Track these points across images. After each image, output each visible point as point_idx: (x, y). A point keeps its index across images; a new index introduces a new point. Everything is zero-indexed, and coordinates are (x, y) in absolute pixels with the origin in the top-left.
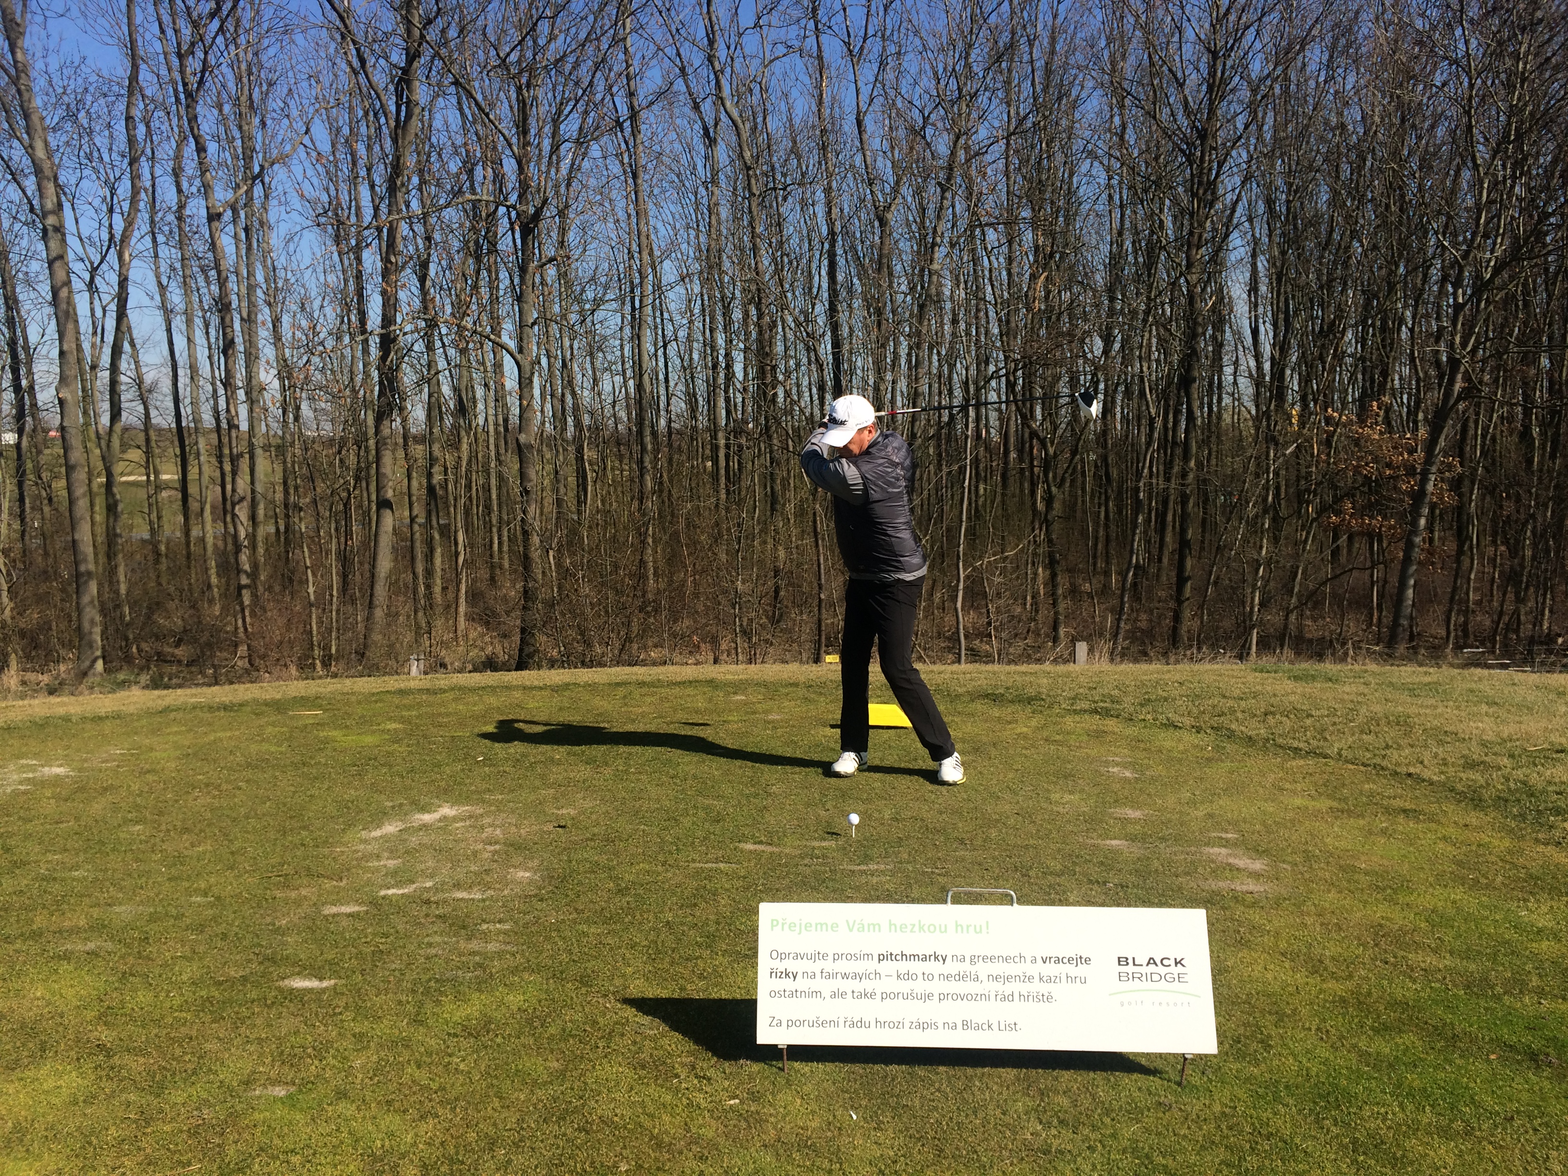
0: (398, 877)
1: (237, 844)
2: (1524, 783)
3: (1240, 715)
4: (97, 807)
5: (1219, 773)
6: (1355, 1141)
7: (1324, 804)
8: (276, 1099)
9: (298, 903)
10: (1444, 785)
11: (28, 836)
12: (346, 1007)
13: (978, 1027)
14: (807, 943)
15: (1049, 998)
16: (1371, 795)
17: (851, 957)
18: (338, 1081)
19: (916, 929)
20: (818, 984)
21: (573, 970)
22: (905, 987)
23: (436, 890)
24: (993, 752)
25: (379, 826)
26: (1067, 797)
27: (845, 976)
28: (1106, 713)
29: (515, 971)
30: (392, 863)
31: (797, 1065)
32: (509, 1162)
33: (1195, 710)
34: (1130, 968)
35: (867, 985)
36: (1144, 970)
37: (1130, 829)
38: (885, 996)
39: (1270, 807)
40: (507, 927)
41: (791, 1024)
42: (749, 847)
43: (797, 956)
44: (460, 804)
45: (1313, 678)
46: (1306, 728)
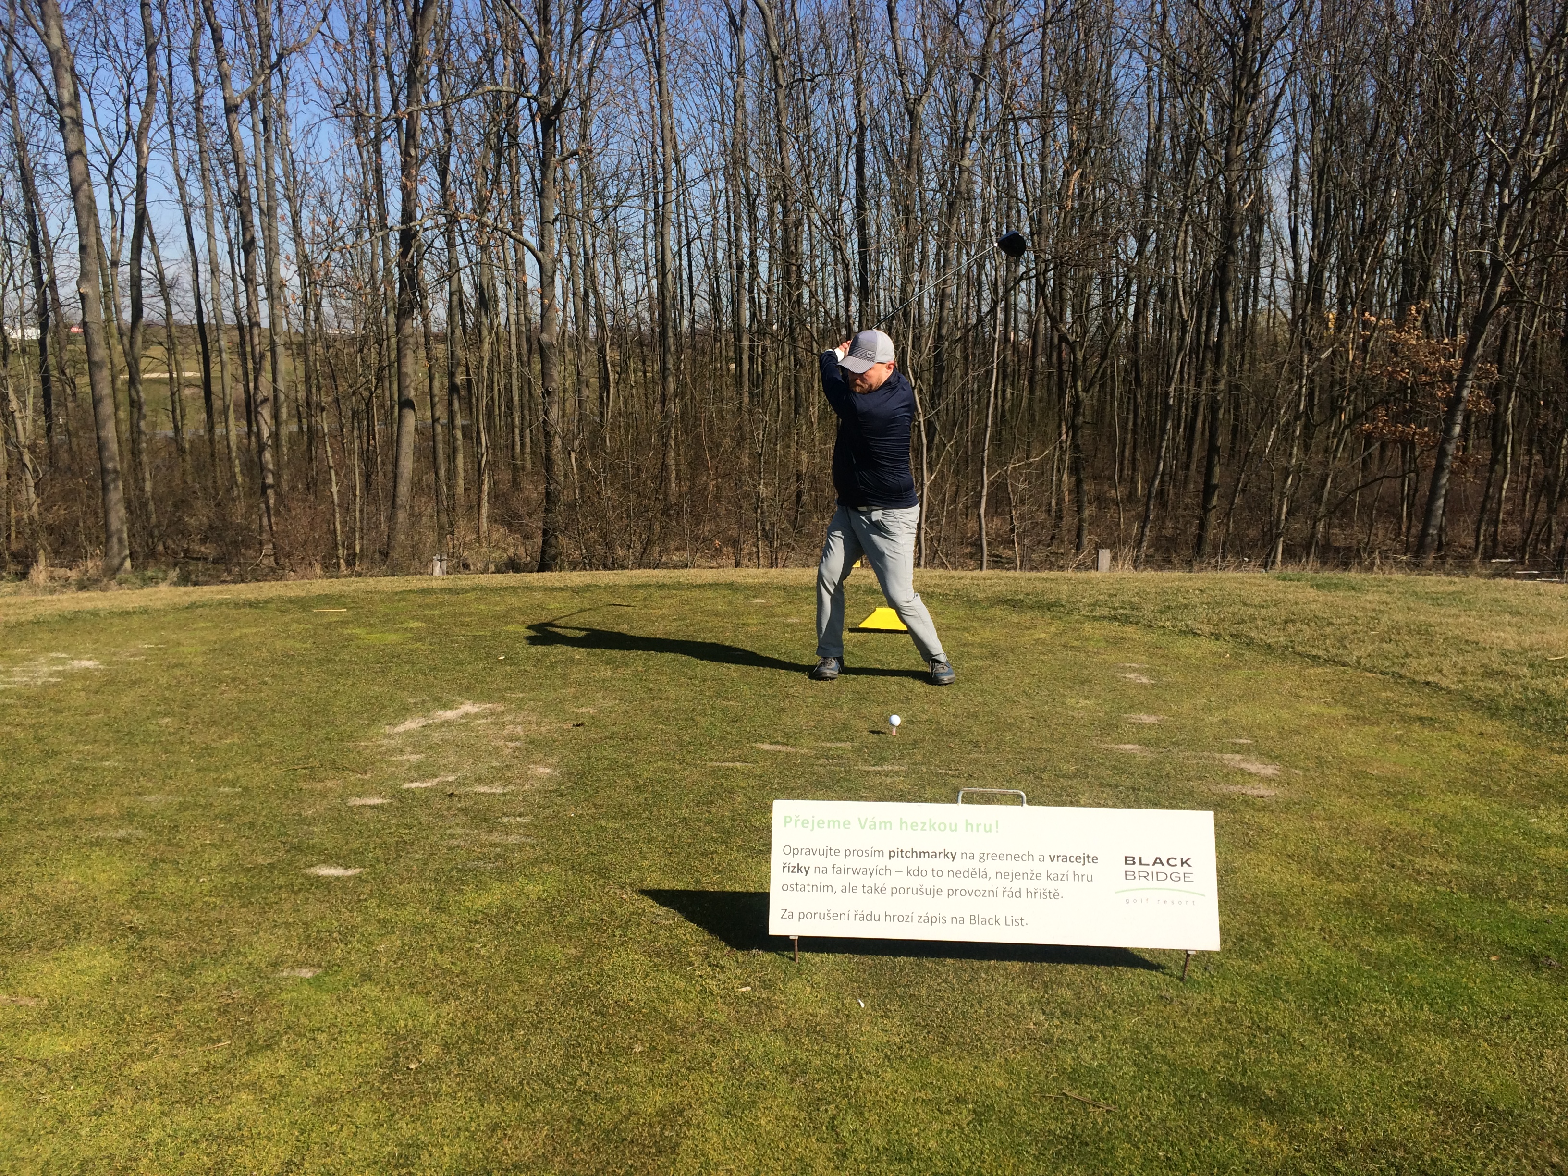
0: (421, 771)
1: (264, 737)
2: (1543, 692)
3: (1260, 623)
4: (127, 700)
5: (1236, 680)
7: (1340, 711)
8: (302, 981)
9: (323, 795)
10: (1461, 693)
11: (59, 727)
12: (371, 895)
13: (986, 922)
14: (819, 839)
15: (1056, 895)
16: (1388, 702)
17: (862, 853)
18: (363, 964)
19: (927, 827)
20: (829, 878)
21: (592, 863)
22: (914, 882)
23: (459, 783)
24: (1011, 657)
25: (402, 722)
26: (1083, 702)
27: (856, 871)
28: (1126, 620)
29: (535, 862)
30: (414, 758)
31: (807, 955)
32: (528, 1042)
33: (1215, 618)
34: (1137, 868)
35: (877, 880)
36: (1150, 869)
37: (1146, 734)
38: (895, 891)
39: (1285, 714)
40: (527, 820)
41: (802, 916)
42: (766, 747)
43: (809, 852)
44: (482, 701)
45: (1336, 586)
46: (1326, 636)
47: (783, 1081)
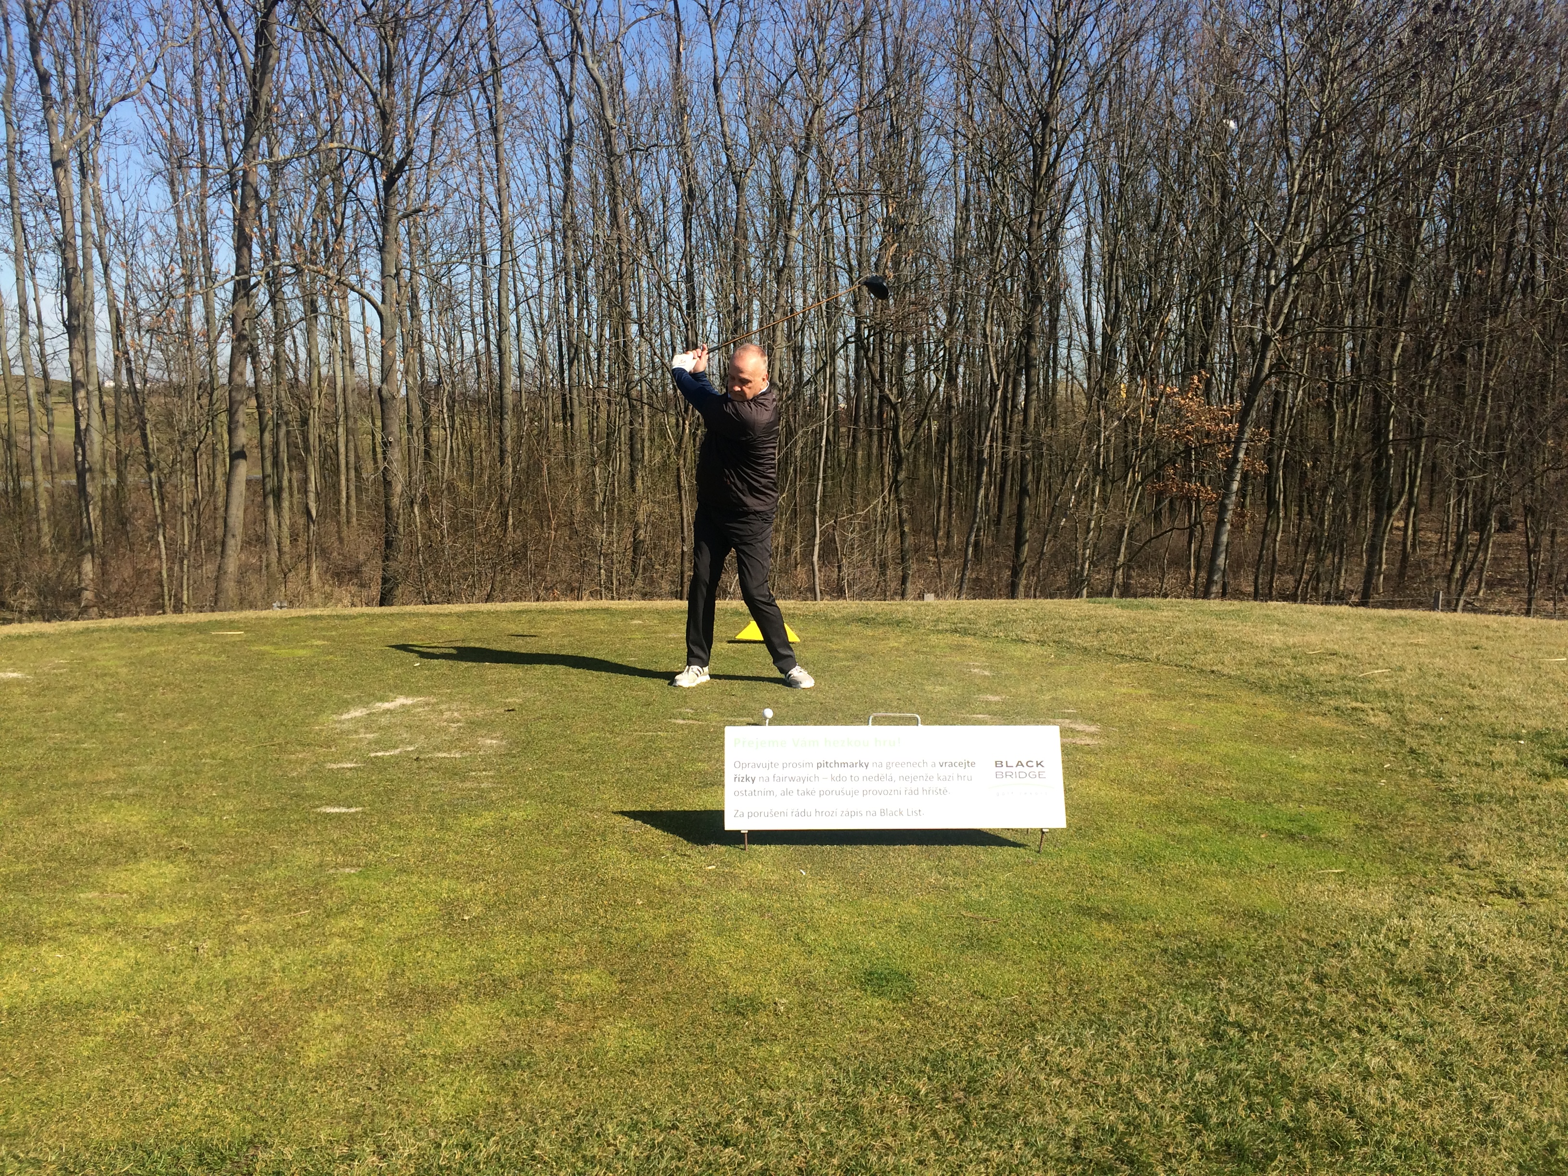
0: (381, 744)
4: (73, 700)
5: (1061, 672)
7: (1144, 692)
8: (350, 875)
9: (300, 762)
10: (1239, 678)
11: (20, 721)
12: (379, 822)
13: (893, 814)
14: (762, 755)
15: (945, 792)
16: (1182, 685)
18: (395, 863)
20: (772, 785)
21: (560, 797)
22: (837, 786)
23: (419, 752)
25: (348, 711)
26: (938, 688)
27: (792, 779)
29: (512, 798)
30: (370, 736)
31: (755, 845)
34: (1004, 769)
35: (808, 786)
37: (992, 707)
40: (491, 773)
41: (750, 815)
42: (681, 722)
44: (414, 696)
45: (1137, 607)
46: (1131, 641)
47: (756, 917)
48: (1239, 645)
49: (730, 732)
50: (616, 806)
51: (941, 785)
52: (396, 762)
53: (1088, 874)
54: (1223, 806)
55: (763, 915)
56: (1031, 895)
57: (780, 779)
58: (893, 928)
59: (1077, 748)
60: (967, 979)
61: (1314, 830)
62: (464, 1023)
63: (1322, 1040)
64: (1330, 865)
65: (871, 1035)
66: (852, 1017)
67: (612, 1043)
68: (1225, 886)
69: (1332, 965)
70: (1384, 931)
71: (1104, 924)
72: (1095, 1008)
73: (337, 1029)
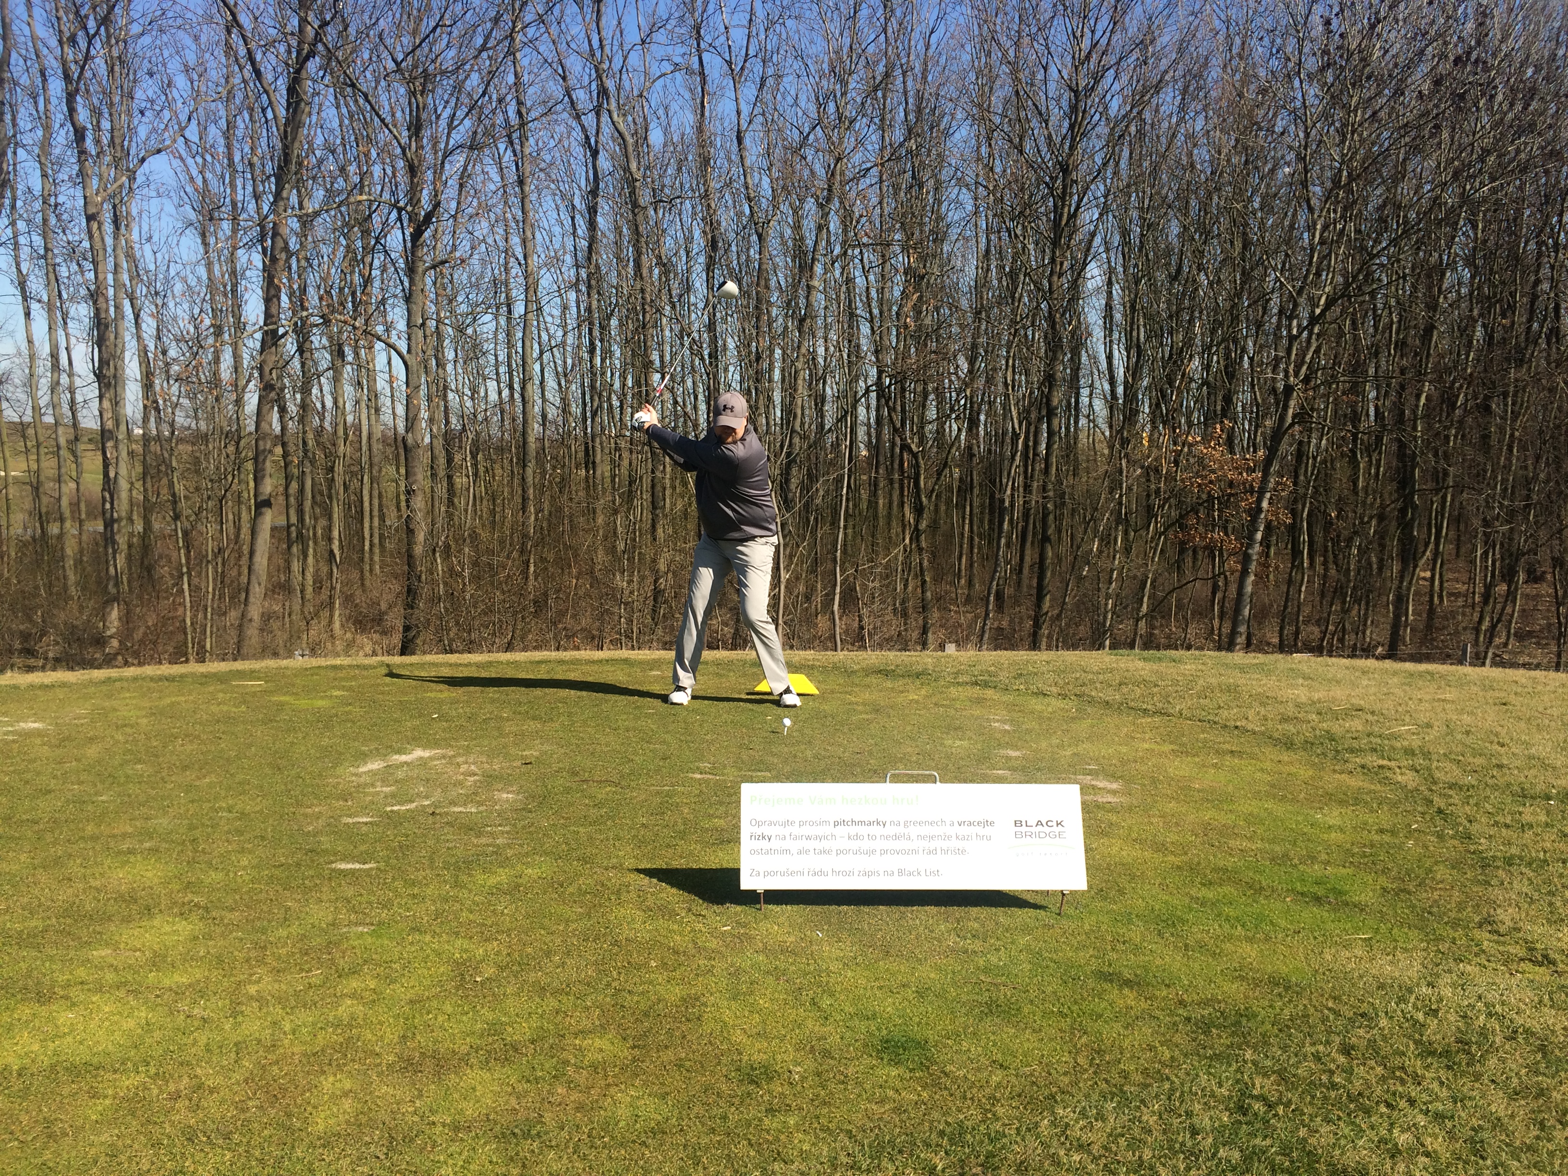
0: (398, 798)
1: (240, 777)
2: (1328, 732)
3: (1098, 685)
4: (92, 752)
5: (1082, 727)
6: (1186, 946)
7: (1167, 748)
8: (362, 933)
9: (316, 816)
10: (1263, 733)
11: (39, 773)
12: (393, 878)
13: (910, 874)
14: (778, 814)
15: (964, 852)
16: (1205, 741)
17: (812, 823)
19: (863, 801)
20: (787, 844)
21: (575, 854)
22: (854, 845)
23: (435, 806)
26: (958, 743)
27: (808, 838)
29: (527, 855)
31: (770, 907)
34: (1024, 829)
35: (826, 844)
36: (1033, 829)
38: (839, 852)
40: (507, 828)
41: (767, 874)
42: (698, 776)
43: (771, 823)
44: (432, 748)
45: (1160, 659)
46: (1153, 695)
47: (771, 980)
48: (1264, 700)
49: (748, 790)
50: (630, 863)
51: (960, 844)
52: (411, 817)
53: (1109, 938)
54: (1248, 868)
55: (778, 979)
56: (1051, 960)
57: (796, 838)
58: (910, 993)
59: (1098, 807)
60: (985, 1048)
61: (1341, 893)
62: (474, 1089)
63: (1349, 1115)
64: (1358, 930)
65: (887, 1107)
66: (868, 1087)
67: (623, 1112)
68: (1250, 952)
69: (1360, 1036)
70: (1412, 1000)
71: (1126, 991)
72: (1117, 1080)
73: (346, 1094)
